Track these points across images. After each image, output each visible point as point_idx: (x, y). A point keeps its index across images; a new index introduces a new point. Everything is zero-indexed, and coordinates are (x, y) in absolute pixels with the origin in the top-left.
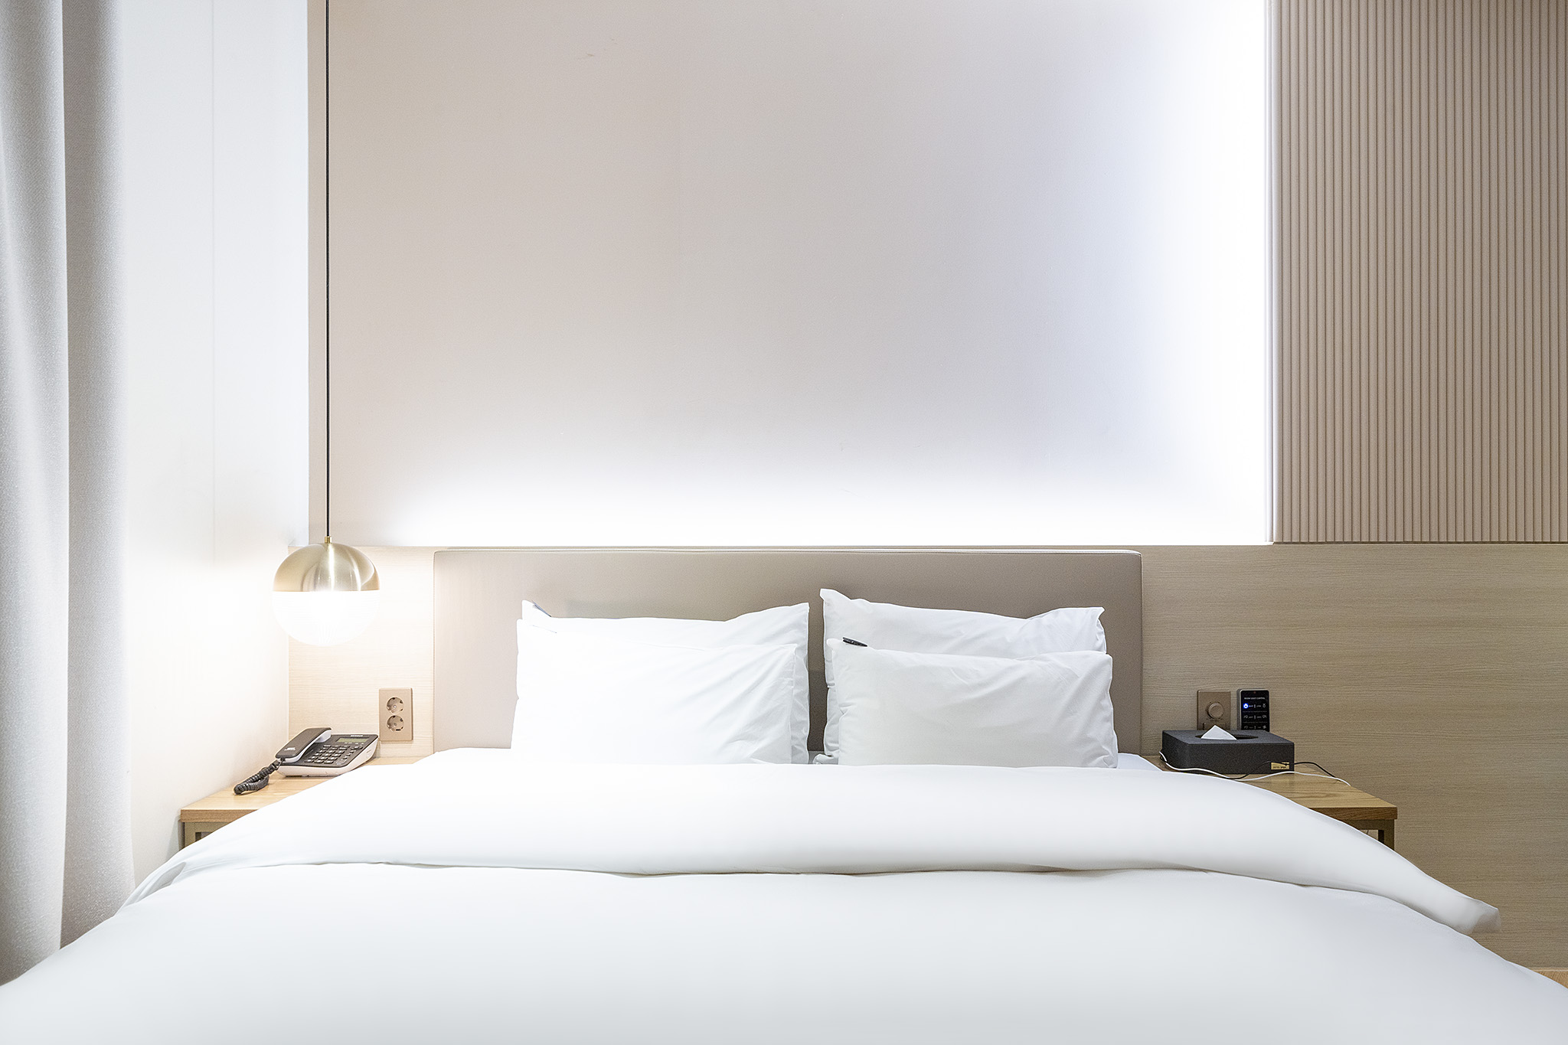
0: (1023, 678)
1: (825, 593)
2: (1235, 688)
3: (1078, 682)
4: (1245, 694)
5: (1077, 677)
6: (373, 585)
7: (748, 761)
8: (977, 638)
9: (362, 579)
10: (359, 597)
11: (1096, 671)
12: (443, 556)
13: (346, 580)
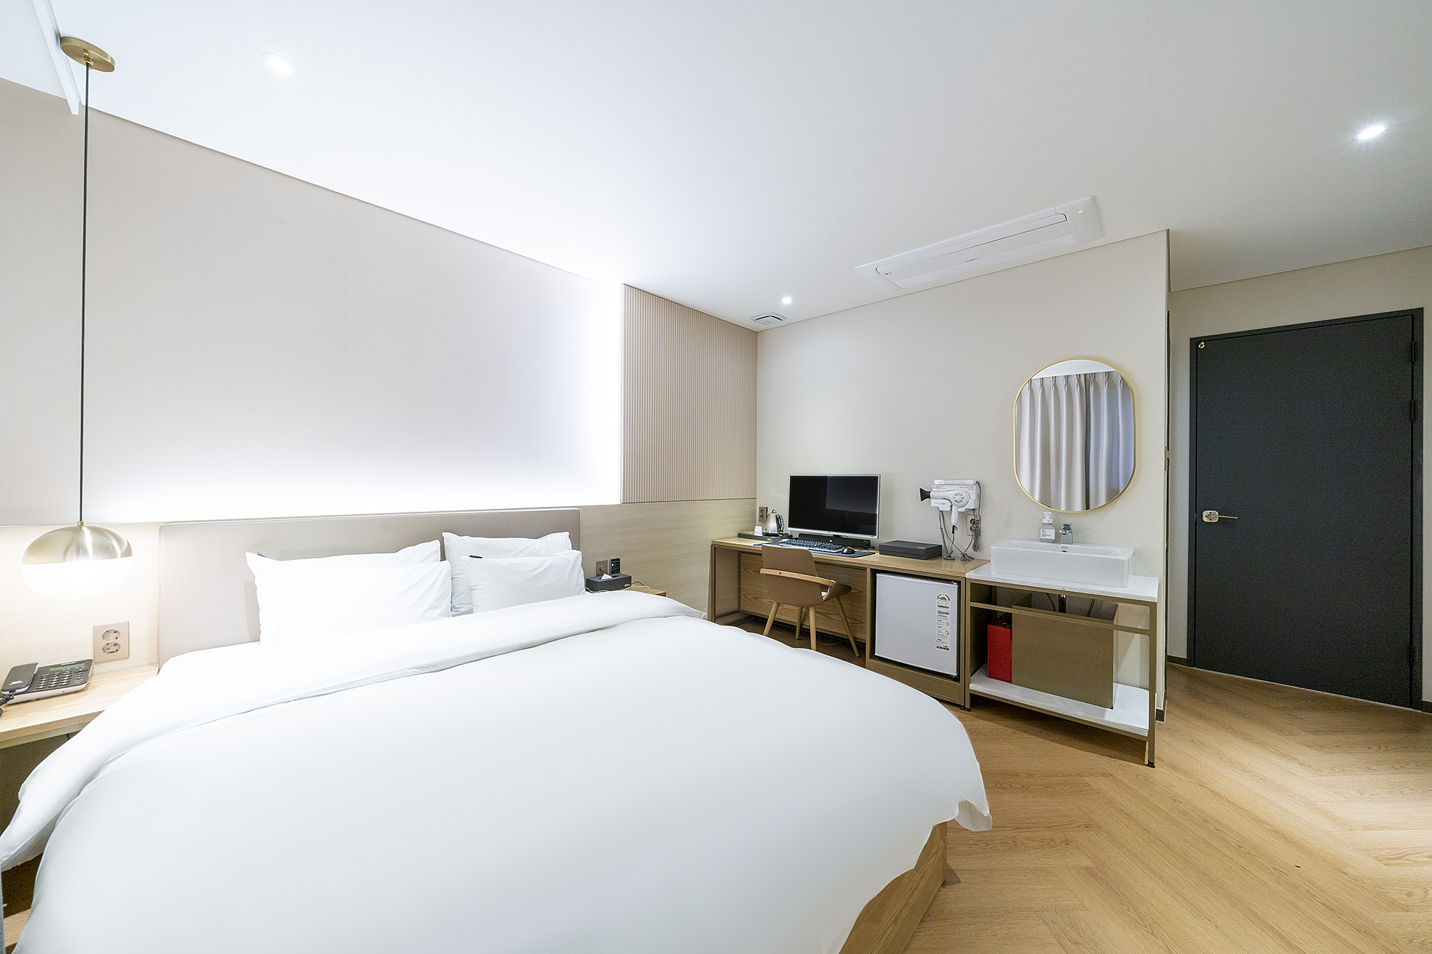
0: (551, 564)
1: (444, 534)
2: (609, 559)
3: (572, 563)
4: (612, 560)
5: (570, 561)
6: (128, 553)
7: (436, 619)
8: (524, 549)
9: (121, 548)
10: (119, 561)
11: (577, 558)
12: (166, 528)
13: (106, 550)
